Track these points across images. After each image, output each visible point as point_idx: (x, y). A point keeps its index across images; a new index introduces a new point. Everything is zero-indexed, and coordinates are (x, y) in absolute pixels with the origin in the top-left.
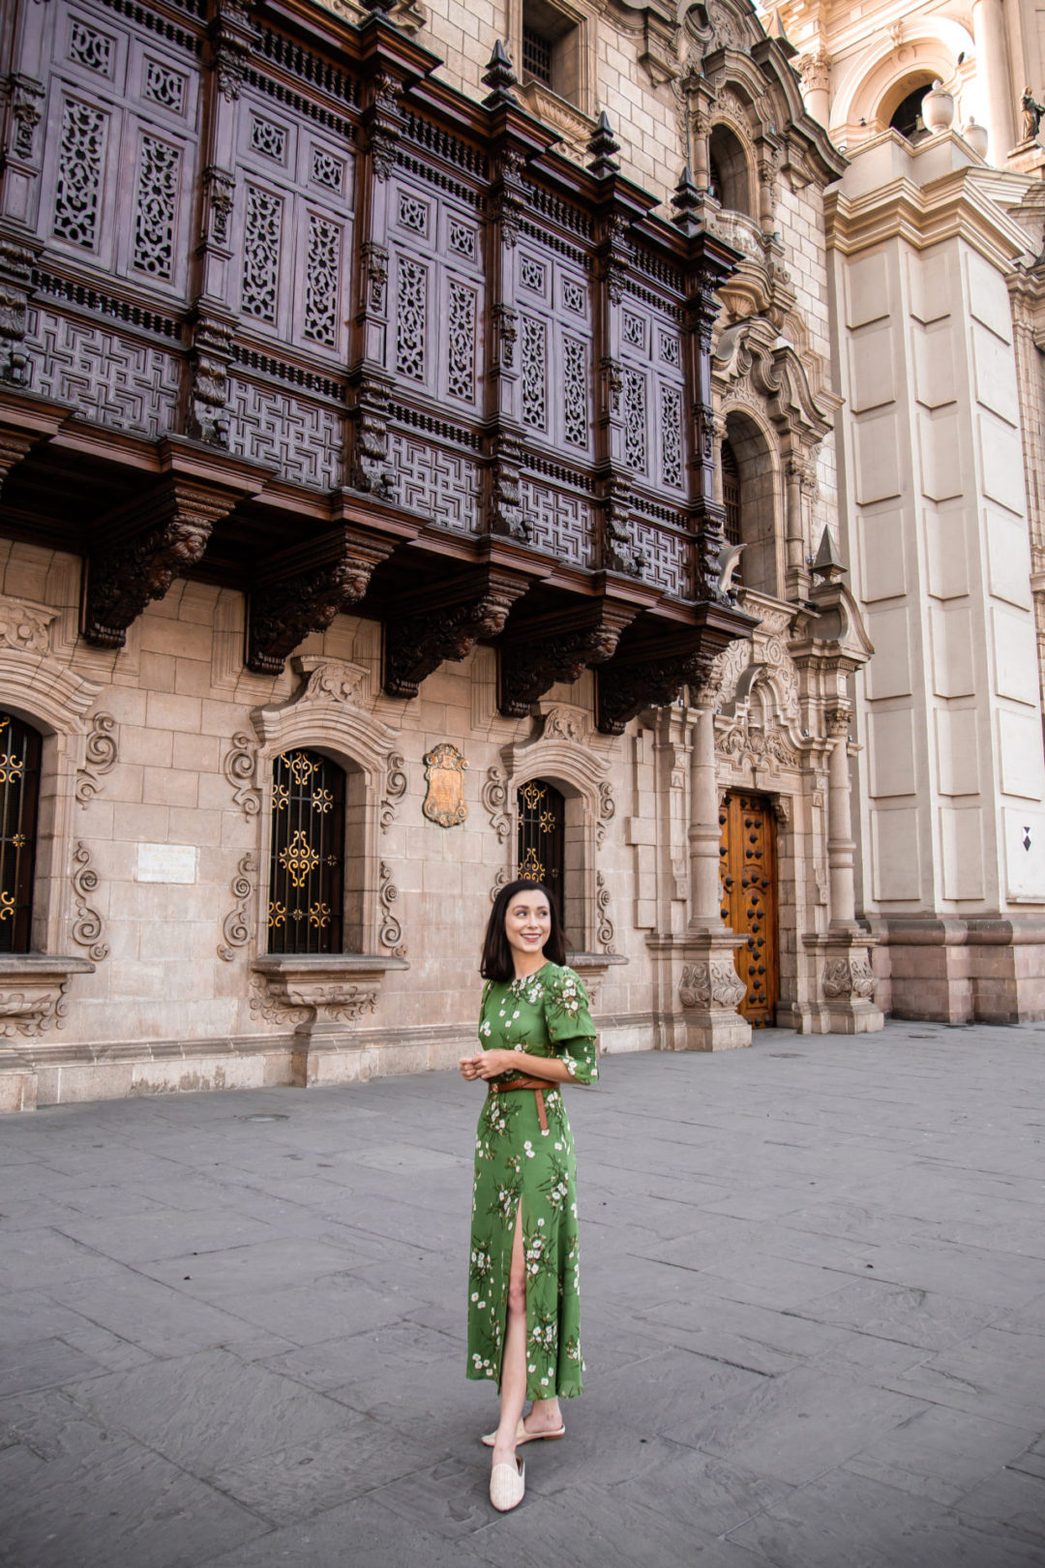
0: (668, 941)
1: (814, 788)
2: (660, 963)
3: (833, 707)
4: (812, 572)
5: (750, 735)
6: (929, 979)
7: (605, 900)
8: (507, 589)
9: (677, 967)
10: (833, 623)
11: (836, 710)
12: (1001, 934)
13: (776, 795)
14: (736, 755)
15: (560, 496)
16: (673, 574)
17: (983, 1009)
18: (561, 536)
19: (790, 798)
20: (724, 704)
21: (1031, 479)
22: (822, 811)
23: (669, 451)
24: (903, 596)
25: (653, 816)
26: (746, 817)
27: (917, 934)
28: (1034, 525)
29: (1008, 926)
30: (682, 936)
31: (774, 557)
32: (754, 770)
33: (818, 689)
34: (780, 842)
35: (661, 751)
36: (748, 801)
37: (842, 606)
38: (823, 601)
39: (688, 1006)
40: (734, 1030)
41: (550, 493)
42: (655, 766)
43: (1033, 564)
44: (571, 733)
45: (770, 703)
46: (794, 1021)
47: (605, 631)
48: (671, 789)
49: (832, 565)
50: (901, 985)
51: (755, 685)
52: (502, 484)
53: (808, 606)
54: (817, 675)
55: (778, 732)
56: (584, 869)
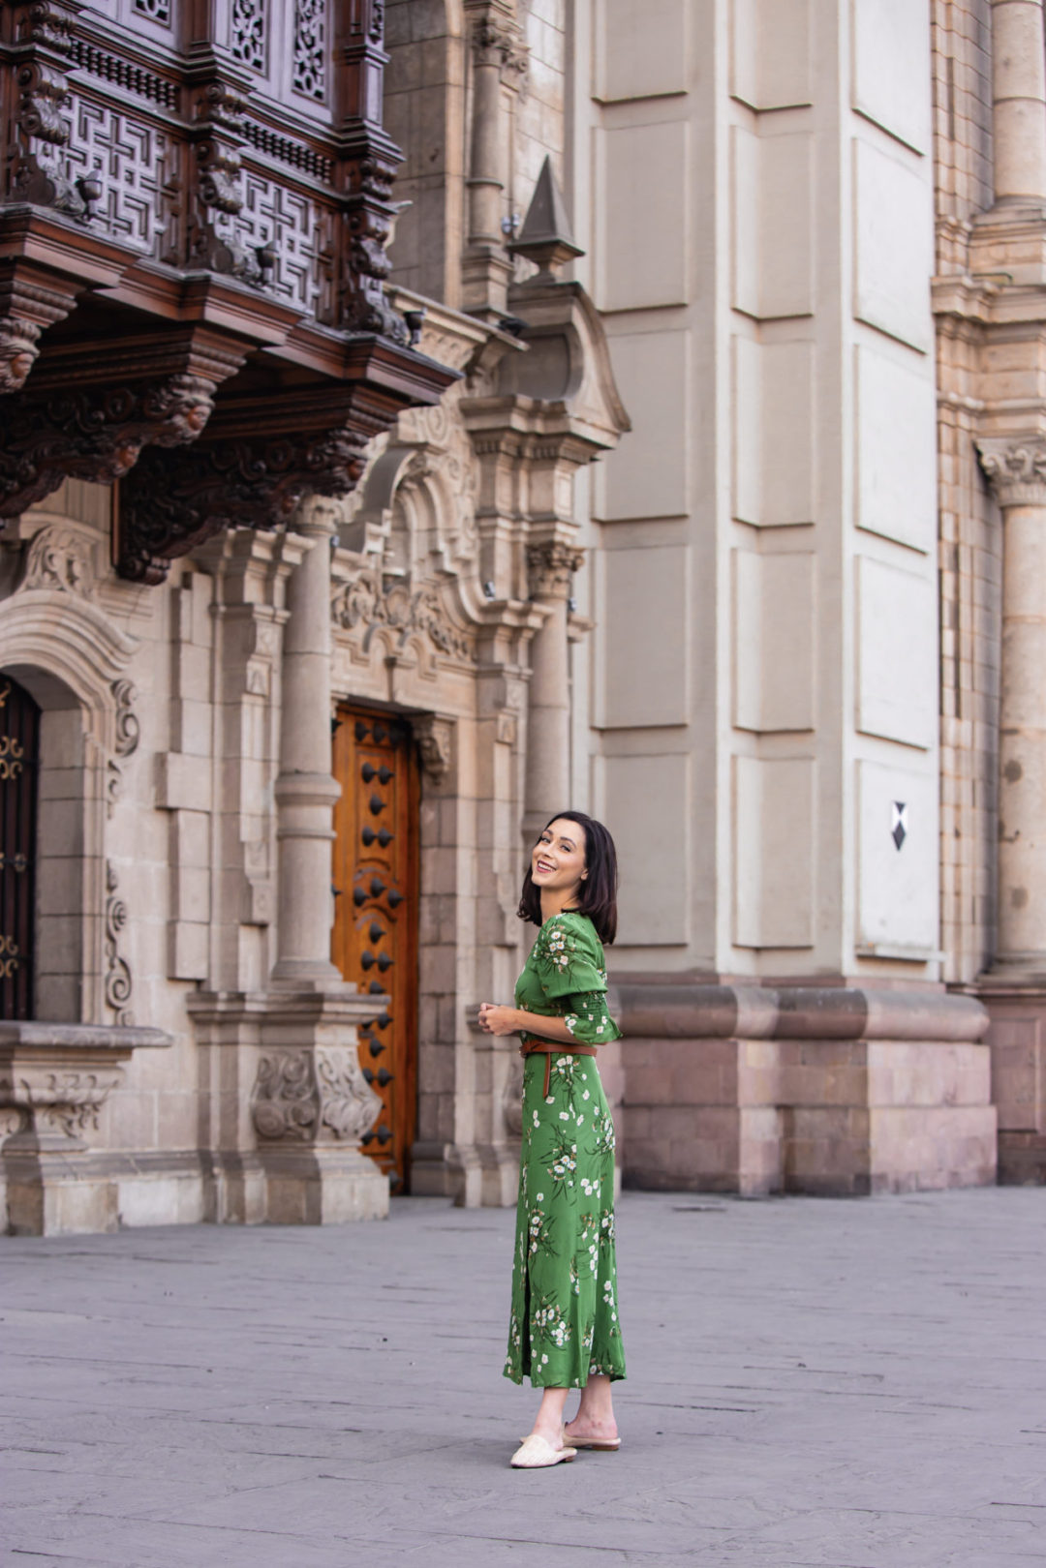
0: (236, 1007)
1: (500, 705)
2: (215, 1052)
3: (543, 539)
4: (513, 250)
5: (386, 591)
6: (701, 1106)
7: (119, 918)
8: (39, 305)
9: (248, 1059)
10: (552, 362)
11: (552, 545)
12: (844, 1017)
13: (426, 716)
14: (359, 631)
15: (123, 120)
16: (302, 274)
17: (803, 1169)
18: (122, 199)
19: (452, 724)
20: (342, 526)
21: (942, 77)
22: (514, 754)
23: (304, 27)
24: (681, 306)
25: (206, 751)
26: (364, 760)
27: (681, 1014)
28: (944, 172)
29: (859, 1001)
30: (262, 997)
31: (442, 217)
32: (391, 663)
33: (515, 498)
34: (428, 815)
35: (227, 618)
36: (368, 725)
37: (575, 331)
38: (535, 316)
39: (266, 1135)
40: (359, 1186)
41: (108, 114)
42: (212, 651)
43: (938, 255)
44: (72, 579)
45: (424, 525)
46: (447, 1182)
47: (191, 388)
48: (246, 698)
49: (557, 243)
50: (642, 1119)
51: (401, 487)
52: (39, 102)
53: (509, 325)
54: (514, 469)
55: (437, 586)
56: (81, 856)
